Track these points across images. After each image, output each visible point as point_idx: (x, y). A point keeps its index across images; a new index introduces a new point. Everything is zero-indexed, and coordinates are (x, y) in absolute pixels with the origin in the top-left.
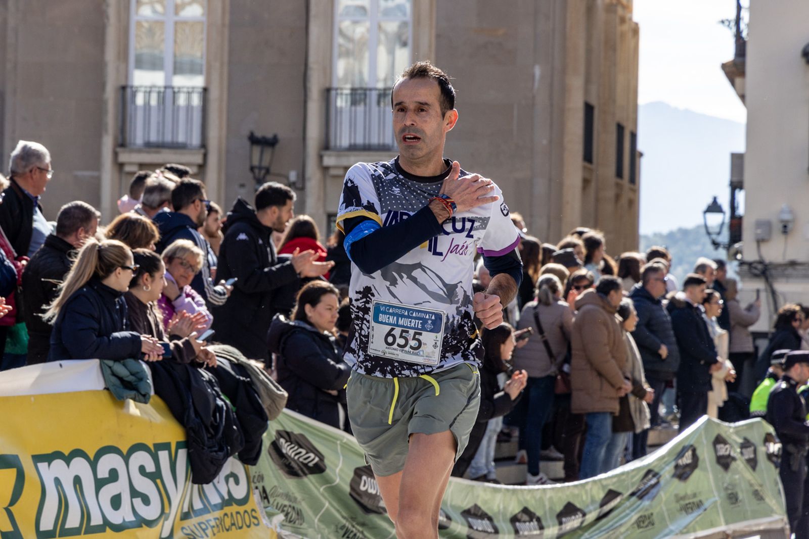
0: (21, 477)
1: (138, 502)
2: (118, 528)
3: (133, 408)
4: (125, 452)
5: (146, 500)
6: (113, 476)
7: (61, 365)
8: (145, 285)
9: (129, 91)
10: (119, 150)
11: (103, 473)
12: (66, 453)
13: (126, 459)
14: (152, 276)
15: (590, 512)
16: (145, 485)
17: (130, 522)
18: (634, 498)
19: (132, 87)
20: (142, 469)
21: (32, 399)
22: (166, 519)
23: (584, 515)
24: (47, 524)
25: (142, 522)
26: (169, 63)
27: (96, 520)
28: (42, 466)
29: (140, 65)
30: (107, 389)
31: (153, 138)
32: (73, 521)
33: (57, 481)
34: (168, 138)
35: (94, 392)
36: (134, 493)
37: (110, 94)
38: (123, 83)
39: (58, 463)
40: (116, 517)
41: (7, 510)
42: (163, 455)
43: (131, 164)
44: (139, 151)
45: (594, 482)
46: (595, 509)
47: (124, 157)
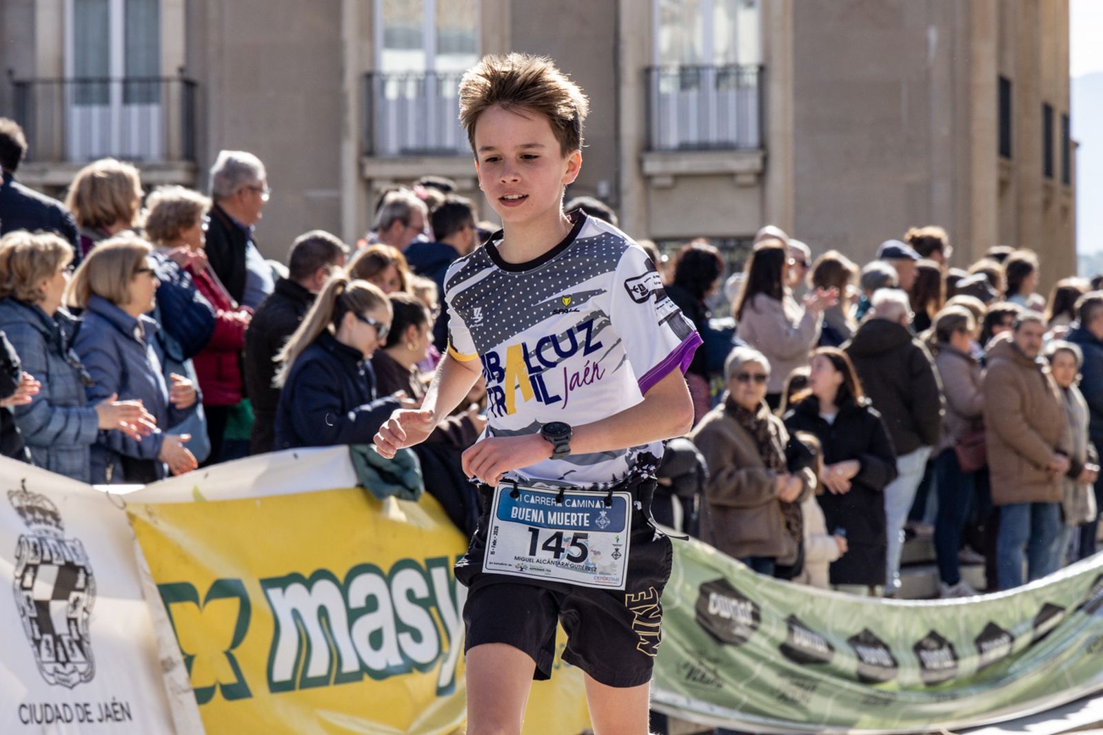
0: (245, 609)
1: (406, 638)
2: (379, 675)
3: (395, 509)
4: (386, 569)
5: (417, 636)
6: (372, 604)
7: (296, 456)
8: (410, 341)
9: (376, 80)
10: (366, 160)
11: (357, 600)
12: (307, 574)
13: (388, 580)
14: (418, 329)
15: (1021, 635)
16: (415, 616)
17: (397, 667)
18: (1081, 613)
19: (380, 74)
20: (410, 595)
21: (258, 503)
22: (445, 661)
23: (1012, 639)
24: (283, 672)
25: (412, 666)
26: (430, 39)
27: (350, 665)
28: (275, 593)
29: (391, 42)
30: (361, 486)
31: (412, 142)
32: (319, 666)
33: (296, 614)
34: (432, 142)
35: (341, 491)
36: (401, 627)
37: (351, 84)
38: (367, 68)
39: (296, 589)
40: (376, 661)
41: (229, 655)
42: (439, 575)
43: (382, 179)
44: (393, 160)
45: (1026, 593)
46: (1027, 631)
47: (372, 170)
